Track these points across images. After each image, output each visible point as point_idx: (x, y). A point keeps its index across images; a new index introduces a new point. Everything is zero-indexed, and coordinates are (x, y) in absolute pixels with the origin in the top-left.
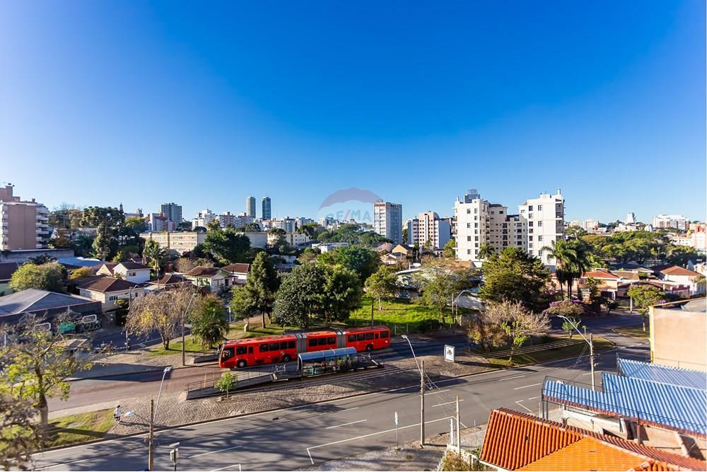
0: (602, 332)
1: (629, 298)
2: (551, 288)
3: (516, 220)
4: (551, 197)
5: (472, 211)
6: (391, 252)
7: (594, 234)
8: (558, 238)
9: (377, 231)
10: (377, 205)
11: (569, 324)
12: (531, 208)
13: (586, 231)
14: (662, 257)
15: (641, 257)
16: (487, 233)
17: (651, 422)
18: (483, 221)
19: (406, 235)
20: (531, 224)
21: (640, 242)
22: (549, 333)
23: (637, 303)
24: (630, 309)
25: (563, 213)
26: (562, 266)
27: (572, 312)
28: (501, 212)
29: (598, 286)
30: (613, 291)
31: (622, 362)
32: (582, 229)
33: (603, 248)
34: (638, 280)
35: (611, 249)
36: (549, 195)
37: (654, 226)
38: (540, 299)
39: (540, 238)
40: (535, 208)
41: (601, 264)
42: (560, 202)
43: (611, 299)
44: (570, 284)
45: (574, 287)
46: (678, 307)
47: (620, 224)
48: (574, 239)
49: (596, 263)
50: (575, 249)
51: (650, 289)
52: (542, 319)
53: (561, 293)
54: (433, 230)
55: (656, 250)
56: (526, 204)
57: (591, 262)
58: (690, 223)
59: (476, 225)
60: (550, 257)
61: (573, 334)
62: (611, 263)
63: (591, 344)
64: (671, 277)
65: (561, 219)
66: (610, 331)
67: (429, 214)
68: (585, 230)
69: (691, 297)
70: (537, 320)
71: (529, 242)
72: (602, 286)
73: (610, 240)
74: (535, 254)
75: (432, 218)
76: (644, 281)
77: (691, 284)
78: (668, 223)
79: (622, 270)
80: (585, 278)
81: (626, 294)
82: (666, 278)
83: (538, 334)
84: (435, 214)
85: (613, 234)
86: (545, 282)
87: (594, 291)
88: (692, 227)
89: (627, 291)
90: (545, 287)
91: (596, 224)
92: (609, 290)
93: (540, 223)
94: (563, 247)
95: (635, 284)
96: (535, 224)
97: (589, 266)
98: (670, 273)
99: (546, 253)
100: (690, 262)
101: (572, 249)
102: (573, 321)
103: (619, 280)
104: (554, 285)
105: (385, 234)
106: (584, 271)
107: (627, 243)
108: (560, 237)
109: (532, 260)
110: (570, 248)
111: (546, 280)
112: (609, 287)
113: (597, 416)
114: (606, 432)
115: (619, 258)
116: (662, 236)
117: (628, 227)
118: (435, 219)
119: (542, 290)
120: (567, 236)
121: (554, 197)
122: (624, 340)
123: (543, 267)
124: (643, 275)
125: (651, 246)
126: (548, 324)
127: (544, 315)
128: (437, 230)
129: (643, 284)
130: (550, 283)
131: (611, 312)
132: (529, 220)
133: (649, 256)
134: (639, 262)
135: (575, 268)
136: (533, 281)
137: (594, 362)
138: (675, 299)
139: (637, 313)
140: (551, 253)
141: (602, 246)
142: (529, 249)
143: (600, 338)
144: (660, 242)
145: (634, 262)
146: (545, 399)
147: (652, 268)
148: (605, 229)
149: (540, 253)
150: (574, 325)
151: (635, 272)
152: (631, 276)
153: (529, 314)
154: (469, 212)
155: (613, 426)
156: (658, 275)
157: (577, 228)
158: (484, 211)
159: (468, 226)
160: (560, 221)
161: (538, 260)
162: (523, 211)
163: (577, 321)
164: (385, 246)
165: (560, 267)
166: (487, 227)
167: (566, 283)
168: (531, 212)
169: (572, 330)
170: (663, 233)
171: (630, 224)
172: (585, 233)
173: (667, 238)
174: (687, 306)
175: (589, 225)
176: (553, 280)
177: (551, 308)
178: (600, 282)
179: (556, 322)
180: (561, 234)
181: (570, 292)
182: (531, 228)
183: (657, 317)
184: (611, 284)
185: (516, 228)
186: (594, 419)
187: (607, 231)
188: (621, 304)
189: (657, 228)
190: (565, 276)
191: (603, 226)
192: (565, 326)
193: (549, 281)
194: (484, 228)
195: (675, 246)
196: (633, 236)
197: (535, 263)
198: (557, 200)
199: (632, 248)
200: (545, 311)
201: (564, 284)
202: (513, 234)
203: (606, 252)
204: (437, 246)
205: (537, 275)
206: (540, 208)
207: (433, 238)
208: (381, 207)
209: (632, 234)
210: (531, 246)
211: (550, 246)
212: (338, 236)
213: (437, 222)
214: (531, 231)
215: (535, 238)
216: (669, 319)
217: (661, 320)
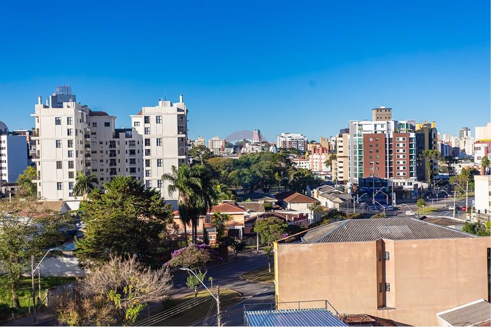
0: (230, 282)
1: (255, 234)
2: (173, 232)
3: (127, 136)
4: (171, 105)
5: (64, 121)
7: (221, 156)
8: (181, 161)
11: (194, 278)
12: (147, 120)
13: (212, 153)
14: (285, 183)
15: (266, 184)
16: (87, 156)
18: (81, 137)
20: (148, 142)
21: (266, 165)
22: (170, 295)
23: (263, 241)
24: (256, 249)
25: (186, 127)
26: (186, 200)
27: (197, 261)
28: (107, 124)
29: (226, 223)
30: (240, 227)
31: (249, 315)
32: (208, 149)
33: (230, 175)
34: (264, 212)
35: (238, 175)
36: (169, 102)
37: (278, 147)
38: (159, 249)
39: (159, 162)
40: (153, 119)
41: (228, 194)
42: (183, 113)
43: (239, 239)
44: (195, 224)
45: (200, 228)
46: (298, 240)
47: (247, 145)
48: (199, 162)
49: (223, 193)
50: (200, 177)
51: (275, 222)
52: (162, 276)
53: (185, 236)
55: (279, 175)
56: (140, 113)
57: (218, 193)
58: (308, 143)
59: (70, 143)
60: (171, 188)
61: (199, 290)
62: (238, 193)
63: (217, 300)
64: (292, 206)
65: (184, 136)
66: (237, 279)
68: (211, 150)
69: (309, 227)
70: (156, 278)
71: (145, 168)
72: (230, 223)
73: (236, 164)
74: (154, 185)
76: (269, 212)
77: (308, 211)
78: (290, 143)
79: (249, 201)
80: (211, 214)
81: (252, 230)
82: (289, 206)
83: (158, 299)
85: (240, 155)
86: (165, 224)
87: (220, 230)
88: (310, 147)
89: (253, 226)
90: (166, 231)
91: (222, 143)
92: (237, 227)
93: (159, 142)
94: (186, 174)
95: (261, 216)
96: (153, 142)
97: (216, 198)
98: (292, 202)
99: (167, 183)
100: (308, 187)
101: (197, 176)
102: (198, 272)
103: (246, 213)
104: (176, 227)
106: (211, 205)
107: (254, 167)
108: (183, 160)
109: (149, 194)
110: (195, 176)
111: (167, 220)
112: (236, 224)
115: (245, 186)
116: (285, 157)
117: (255, 147)
119: (161, 236)
120: (191, 160)
121: (175, 105)
122: (251, 288)
123: (163, 203)
124: (268, 205)
125: (278, 170)
126: (170, 282)
127: (165, 271)
129: (269, 216)
130: (172, 225)
131: (238, 255)
132: (145, 137)
133: (273, 182)
134: (265, 190)
135: (200, 203)
136: (150, 223)
139: (264, 252)
140: (173, 184)
141: (229, 171)
142: (145, 178)
143: (227, 289)
144: (283, 165)
145: (260, 191)
147: (276, 197)
148: (232, 150)
149: (159, 183)
150: (200, 278)
151: (261, 202)
152: (257, 208)
153: (146, 272)
154: (58, 122)
156: (282, 205)
157: (202, 148)
158: (81, 121)
159: (58, 144)
160: (182, 139)
161: (157, 193)
162: (136, 123)
163: (203, 273)
165: (183, 202)
166: (87, 146)
167: (191, 223)
168: (147, 125)
169: (198, 286)
170: (285, 154)
171: (256, 144)
172: (210, 155)
173: (289, 161)
174: (306, 238)
175: (216, 145)
176: (175, 220)
177: (173, 259)
178: (226, 218)
179: (179, 278)
180: (184, 157)
181: (195, 233)
182: (147, 148)
183: (281, 254)
184: (238, 219)
185: (127, 148)
187: (234, 153)
188: (248, 243)
189: (280, 149)
190: (189, 214)
191: (230, 146)
192: (190, 282)
193: (171, 222)
194: (81, 147)
195: (296, 170)
196: (259, 158)
197: (153, 198)
198: (179, 110)
199: (258, 173)
200: (165, 264)
201: (188, 224)
202: (123, 157)
203: (233, 179)
204: (5, 178)
205: (156, 215)
206: (158, 120)
209: (258, 155)
210: (148, 174)
211: (170, 172)
214: (148, 152)
215: (154, 163)
216: (290, 255)
217: (283, 256)
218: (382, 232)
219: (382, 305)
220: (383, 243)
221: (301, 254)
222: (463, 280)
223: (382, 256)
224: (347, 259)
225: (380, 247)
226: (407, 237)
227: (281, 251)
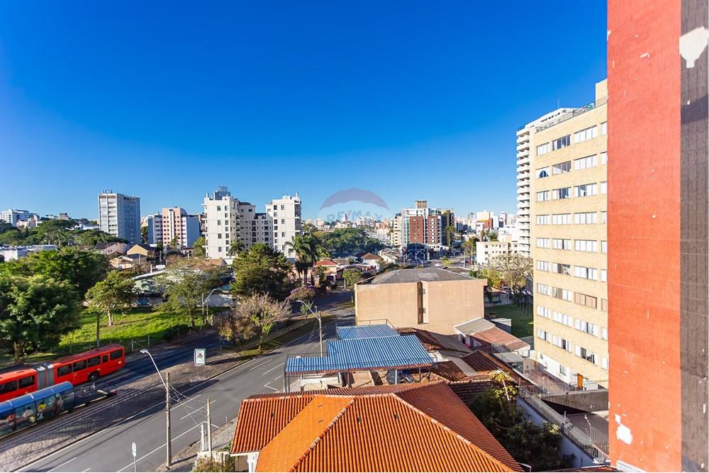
0: (328, 309)
1: (343, 279)
2: (292, 278)
3: (263, 218)
4: (291, 199)
5: (223, 208)
6: (125, 254)
7: (322, 230)
9: (105, 229)
10: (104, 197)
11: (305, 307)
12: (275, 208)
14: (362, 247)
15: (350, 248)
16: (238, 230)
17: (355, 369)
18: (234, 218)
19: (146, 234)
20: (276, 222)
21: (349, 236)
22: (291, 317)
23: (348, 283)
24: (344, 288)
25: (300, 212)
26: (300, 258)
27: (307, 296)
28: (250, 210)
29: (325, 272)
30: (334, 275)
31: (339, 329)
32: (314, 226)
33: (328, 242)
34: (349, 265)
35: (333, 242)
36: (289, 197)
37: (357, 224)
38: (283, 288)
39: (283, 234)
40: (279, 207)
41: (327, 254)
42: (298, 203)
43: (333, 282)
44: (306, 273)
45: (309, 276)
46: (369, 282)
47: (338, 223)
48: (308, 234)
49: (323, 254)
50: (309, 243)
51: (356, 271)
52: (285, 306)
53: (299, 280)
54: (180, 228)
55: (358, 242)
56: (271, 204)
57: (320, 253)
58: (376, 222)
59: (227, 222)
60: (291, 250)
61: (308, 314)
62: (333, 254)
63: (320, 320)
64: (366, 261)
65: (299, 217)
66: (332, 307)
67: (174, 209)
68: (316, 227)
69: (377, 274)
70: (281, 307)
71: (275, 238)
72: (327, 272)
73: (332, 235)
74: (280, 249)
75: (178, 214)
76: (352, 265)
77: (376, 264)
78: (365, 222)
79: (339, 258)
80: (316, 266)
81: (341, 276)
82: (364, 261)
83: (282, 320)
84: (181, 209)
85: (334, 230)
86: (287, 273)
87: (322, 276)
88: (377, 225)
89: (342, 274)
90: (287, 277)
91: (323, 222)
92: (332, 275)
93: (283, 221)
94: (300, 241)
95: (347, 268)
96: (279, 222)
97: (319, 256)
98: (367, 258)
99: (288, 247)
100: (376, 249)
101: (307, 243)
102: (308, 303)
103: (337, 266)
104: (294, 275)
105: (115, 232)
106: (316, 261)
107: (342, 237)
108: (298, 233)
109: (277, 254)
110: (305, 243)
111: (288, 271)
112: (332, 272)
113: (324, 376)
114: (330, 387)
115: (337, 249)
116: (362, 231)
117: (343, 225)
118: (182, 216)
119: (285, 280)
120: (303, 233)
121: (293, 198)
122: (340, 312)
123: (285, 260)
124: (351, 261)
125: (357, 239)
126: (290, 309)
127: (287, 302)
128: (185, 228)
129: (352, 267)
130: (291, 274)
131: (333, 292)
132: (275, 218)
133: (354, 246)
134: (349, 252)
135: (309, 260)
136: (278, 273)
137: (323, 333)
138: (368, 277)
139: (349, 290)
140: (292, 248)
141: (327, 240)
142: (275, 244)
143: (326, 313)
144: (361, 236)
145: (346, 252)
146: (287, 375)
147: (356, 256)
148: (329, 227)
149: (283, 247)
150: (309, 306)
151: (347, 259)
152: (344, 263)
153: (275, 303)
154: (219, 209)
155: (334, 381)
156: (360, 260)
157: (310, 225)
158: (234, 208)
159: (219, 223)
160: (298, 219)
161: (282, 254)
162: (269, 210)
163: (311, 303)
164: (116, 248)
165: (298, 259)
166: (238, 224)
168: (275, 211)
169: (307, 311)
170: (362, 229)
171: (344, 223)
172: (316, 230)
173: (364, 233)
174: (374, 281)
175: (319, 223)
176: (293, 270)
177: (292, 295)
178: (325, 269)
179: (296, 307)
180: (299, 231)
181: (306, 279)
182: (276, 225)
184: (333, 270)
185: (263, 225)
186: (322, 379)
188: (339, 284)
189: (359, 226)
190: (302, 266)
191: (328, 224)
192: (303, 309)
193: (291, 271)
194: (234, 225)
195: (369, 239)
196: (346, 232)
197: (279, 257)
198: (295, 201)
199: (345, 241)
200: (287, 298)
201: (302, 273)
202: (260, 231)
203: (330, 244)
204: (185, 244)
205: (281, 267)
206: (282, 207)
207: (180, 236)
208: (110, 200)
210: (276, 241)
211: (291, 241)
212: (39, 236)
213: (184, 219)
214: (276, 228)
215: (280, 235)
216: (365, 292)
217: (361, 293)
218: (421, 277)
219: (421, 322)
220: (421, 284)
221: (371, 291)
222: (469, 305)
223: (421, 292)
224: (399, 294)
225: (419, 286)
226: (436, 279)
227: (359, 290)
